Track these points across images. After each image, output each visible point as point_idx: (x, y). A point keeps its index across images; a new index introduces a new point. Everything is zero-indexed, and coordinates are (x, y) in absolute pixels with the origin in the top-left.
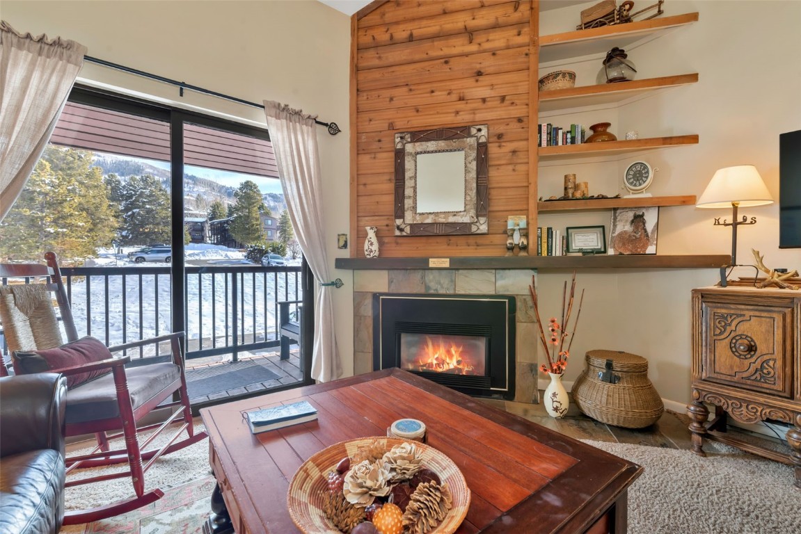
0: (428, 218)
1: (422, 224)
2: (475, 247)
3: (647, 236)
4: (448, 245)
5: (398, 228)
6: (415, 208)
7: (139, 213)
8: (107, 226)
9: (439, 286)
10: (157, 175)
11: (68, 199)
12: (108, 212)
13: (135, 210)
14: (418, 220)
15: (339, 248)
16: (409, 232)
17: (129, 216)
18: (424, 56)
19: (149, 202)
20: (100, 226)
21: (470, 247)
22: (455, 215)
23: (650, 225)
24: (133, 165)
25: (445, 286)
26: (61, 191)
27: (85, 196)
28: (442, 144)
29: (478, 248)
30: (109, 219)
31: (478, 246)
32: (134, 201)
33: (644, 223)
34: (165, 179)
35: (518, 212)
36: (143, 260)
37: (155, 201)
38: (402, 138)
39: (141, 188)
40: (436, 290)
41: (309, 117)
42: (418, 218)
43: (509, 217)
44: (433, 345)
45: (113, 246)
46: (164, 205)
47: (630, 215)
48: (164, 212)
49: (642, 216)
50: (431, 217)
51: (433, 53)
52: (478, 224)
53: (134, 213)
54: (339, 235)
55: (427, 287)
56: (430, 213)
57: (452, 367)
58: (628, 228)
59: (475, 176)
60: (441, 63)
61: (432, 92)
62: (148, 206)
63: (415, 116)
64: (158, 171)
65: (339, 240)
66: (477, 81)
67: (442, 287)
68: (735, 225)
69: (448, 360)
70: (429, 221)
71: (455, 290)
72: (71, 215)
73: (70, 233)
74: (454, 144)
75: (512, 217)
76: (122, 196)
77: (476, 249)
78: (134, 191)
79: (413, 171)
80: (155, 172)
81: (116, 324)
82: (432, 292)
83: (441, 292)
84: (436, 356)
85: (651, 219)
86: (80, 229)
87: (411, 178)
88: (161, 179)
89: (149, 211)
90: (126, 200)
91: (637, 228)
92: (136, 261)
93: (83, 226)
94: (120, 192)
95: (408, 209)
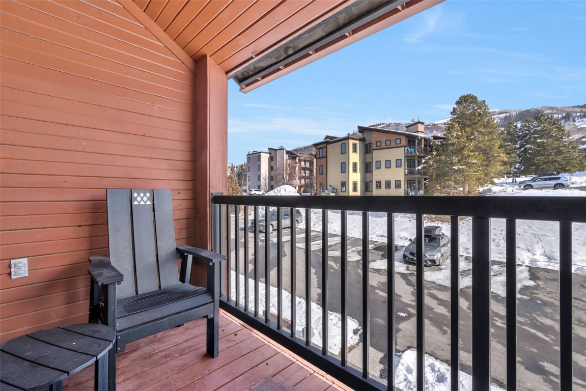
7: (530, 149)
8: (499, 161)
10: (556, 114)
11: (467, 145)
12: (499, 150)
13: (527, 146)
17: (522, 152)
19: (541, 137)
20: (493, 162)
24: (533, 112)
26: (463, 140)
27: (482, 141)
30: (500, 156)
32: (528, 139)
34: (564, 115)
36: (531, 187)
37: (547, 134)
39: (535, 127)
45: (504, 177)
46: (555, 136)
48: (556, 142)
53: (526, 149)
62: (538, 141)
64: (557, 110)
72: (469, 156)
73: (468, 169)
76: (518, 137)
78: (528, 131)
80: (554, 111)
81: (496, 240)
86: (474, 165)
88: (560, 116)
89: (540, 145)
90: (522, 140)
92: (524, 187)
93: (476, 162)
94: (517, 134)
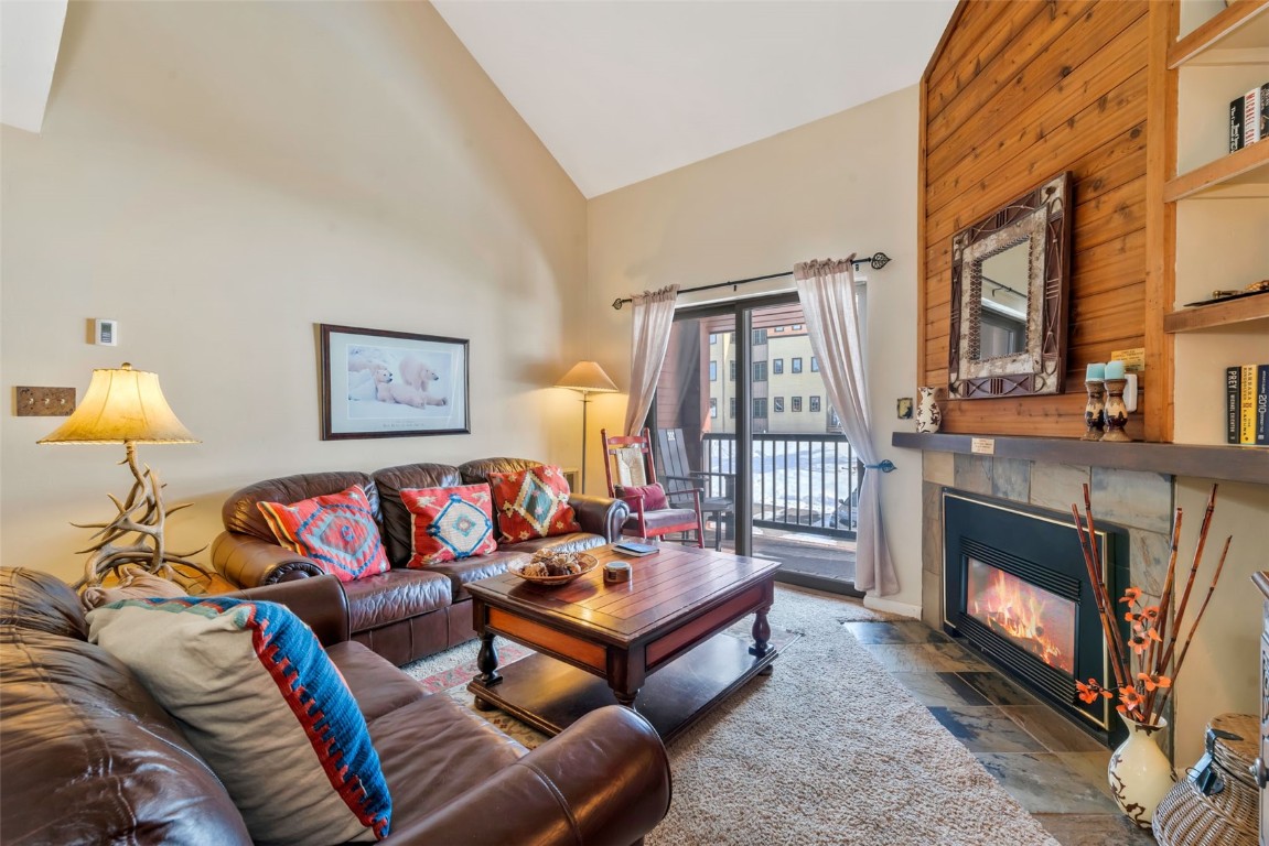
0: (983, 368)
2: (1055, 418)
4: (1019, 414)
5: (952, 386)
9: (1010, 488)
14: (973, 372)
15: (900, 417)
16: (962, 394)
18: (994, 87)
21: (1049, 419)
22: (1014, 360)
25: (1017, 488)
28: (1003, 235)
31: (1060, 415)
35: (1127, 343)
38: (961, 242)
40: (1005, 493)
41: (840, 262)
42: (973, 369)
43: (1114, 353)
50: (987, 367)
51: (1002, 77)
52: (1044, 375)
54: (899, 400)
55: (995, 487)
56: (985, 361)
57: (1029, 635)
59: (1043, 282)
60: (1014, 86)
61: (1002, 145)
63: (982, 196)
65: (899, 406)
66: (1061, 89)
67: (1013, 489)
69: (1024, 621)
70: (984, 373)
71: (1029, 498)
74: (1018, 230)
75: (1119, 353)
77: (1057, 422)
79: (969, 293)
82: (1001, 495)
83: (1013, 497)
84: (1009, 606)
87: (967, 305)
95: (963, 355)
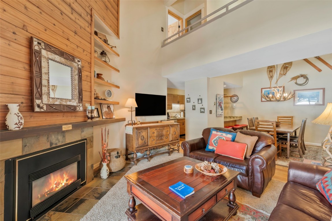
0: (57, 101)
1: (53, 104)
3: (112, 112)
5: (39, 106)
6: (49, 94)
9: (58, 141)
14: (51, 102)
16: (45, 109)
22: (70, 101)
23: (112, 110)
25: (61, 140)
28: (63, 60)
29: (76, 118)
33: (110, 109)
35: (88, 102)
38: (38, 43)
42: (51, 100)
44: (54, 177)
47: (106, 106)
49: (109, 106)
50: (59, 100)
52: (79, 107)
55: (51, 144)
56: (58, 99)
57: (63, 184)
58: (107, 110)
59: (77, 83)
60: (59, 12)
61: (55, 25)
63: (45, 33)
66: (75, 35)
67: (59, 141)
68: (132, 111)
69: (62, 182)
70: (57, 103)
74: (67, 63)
77: (75, 119)
79: (47, 69)
82: (53, 146)
83: (59, 144)
85: (112, 107)
87: (46, 73)
91: (109, 110)
95: (44, 94)
